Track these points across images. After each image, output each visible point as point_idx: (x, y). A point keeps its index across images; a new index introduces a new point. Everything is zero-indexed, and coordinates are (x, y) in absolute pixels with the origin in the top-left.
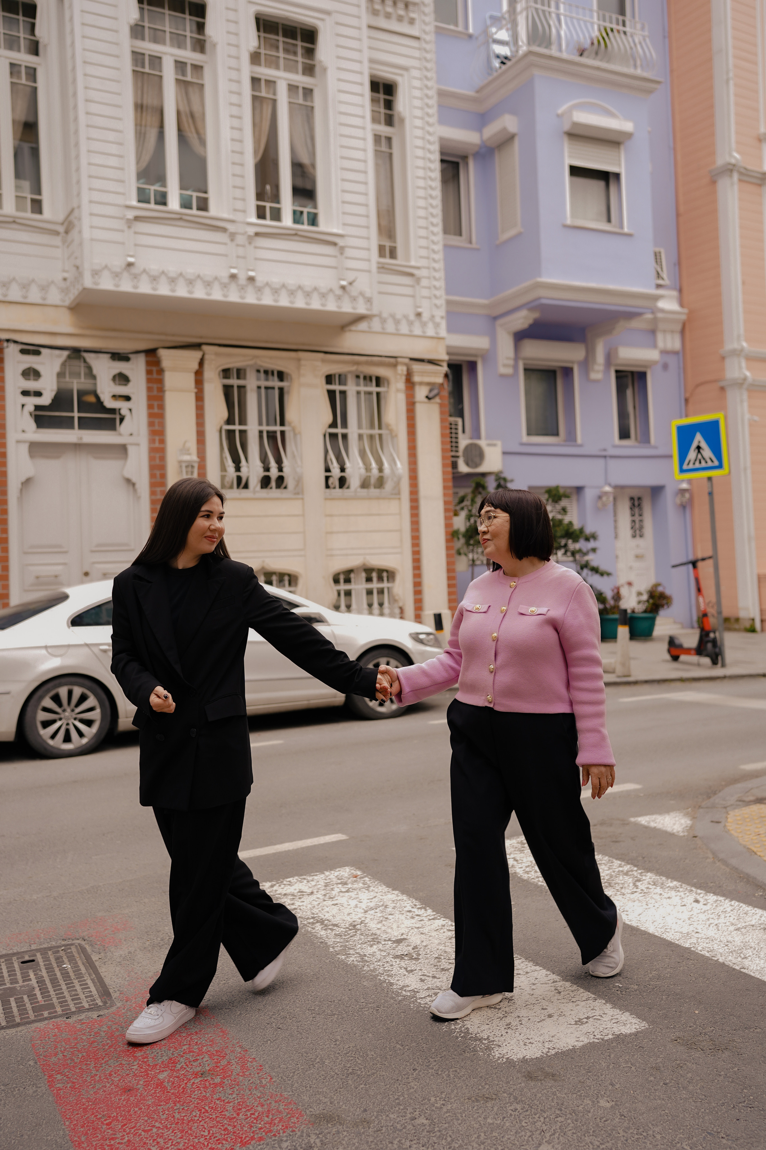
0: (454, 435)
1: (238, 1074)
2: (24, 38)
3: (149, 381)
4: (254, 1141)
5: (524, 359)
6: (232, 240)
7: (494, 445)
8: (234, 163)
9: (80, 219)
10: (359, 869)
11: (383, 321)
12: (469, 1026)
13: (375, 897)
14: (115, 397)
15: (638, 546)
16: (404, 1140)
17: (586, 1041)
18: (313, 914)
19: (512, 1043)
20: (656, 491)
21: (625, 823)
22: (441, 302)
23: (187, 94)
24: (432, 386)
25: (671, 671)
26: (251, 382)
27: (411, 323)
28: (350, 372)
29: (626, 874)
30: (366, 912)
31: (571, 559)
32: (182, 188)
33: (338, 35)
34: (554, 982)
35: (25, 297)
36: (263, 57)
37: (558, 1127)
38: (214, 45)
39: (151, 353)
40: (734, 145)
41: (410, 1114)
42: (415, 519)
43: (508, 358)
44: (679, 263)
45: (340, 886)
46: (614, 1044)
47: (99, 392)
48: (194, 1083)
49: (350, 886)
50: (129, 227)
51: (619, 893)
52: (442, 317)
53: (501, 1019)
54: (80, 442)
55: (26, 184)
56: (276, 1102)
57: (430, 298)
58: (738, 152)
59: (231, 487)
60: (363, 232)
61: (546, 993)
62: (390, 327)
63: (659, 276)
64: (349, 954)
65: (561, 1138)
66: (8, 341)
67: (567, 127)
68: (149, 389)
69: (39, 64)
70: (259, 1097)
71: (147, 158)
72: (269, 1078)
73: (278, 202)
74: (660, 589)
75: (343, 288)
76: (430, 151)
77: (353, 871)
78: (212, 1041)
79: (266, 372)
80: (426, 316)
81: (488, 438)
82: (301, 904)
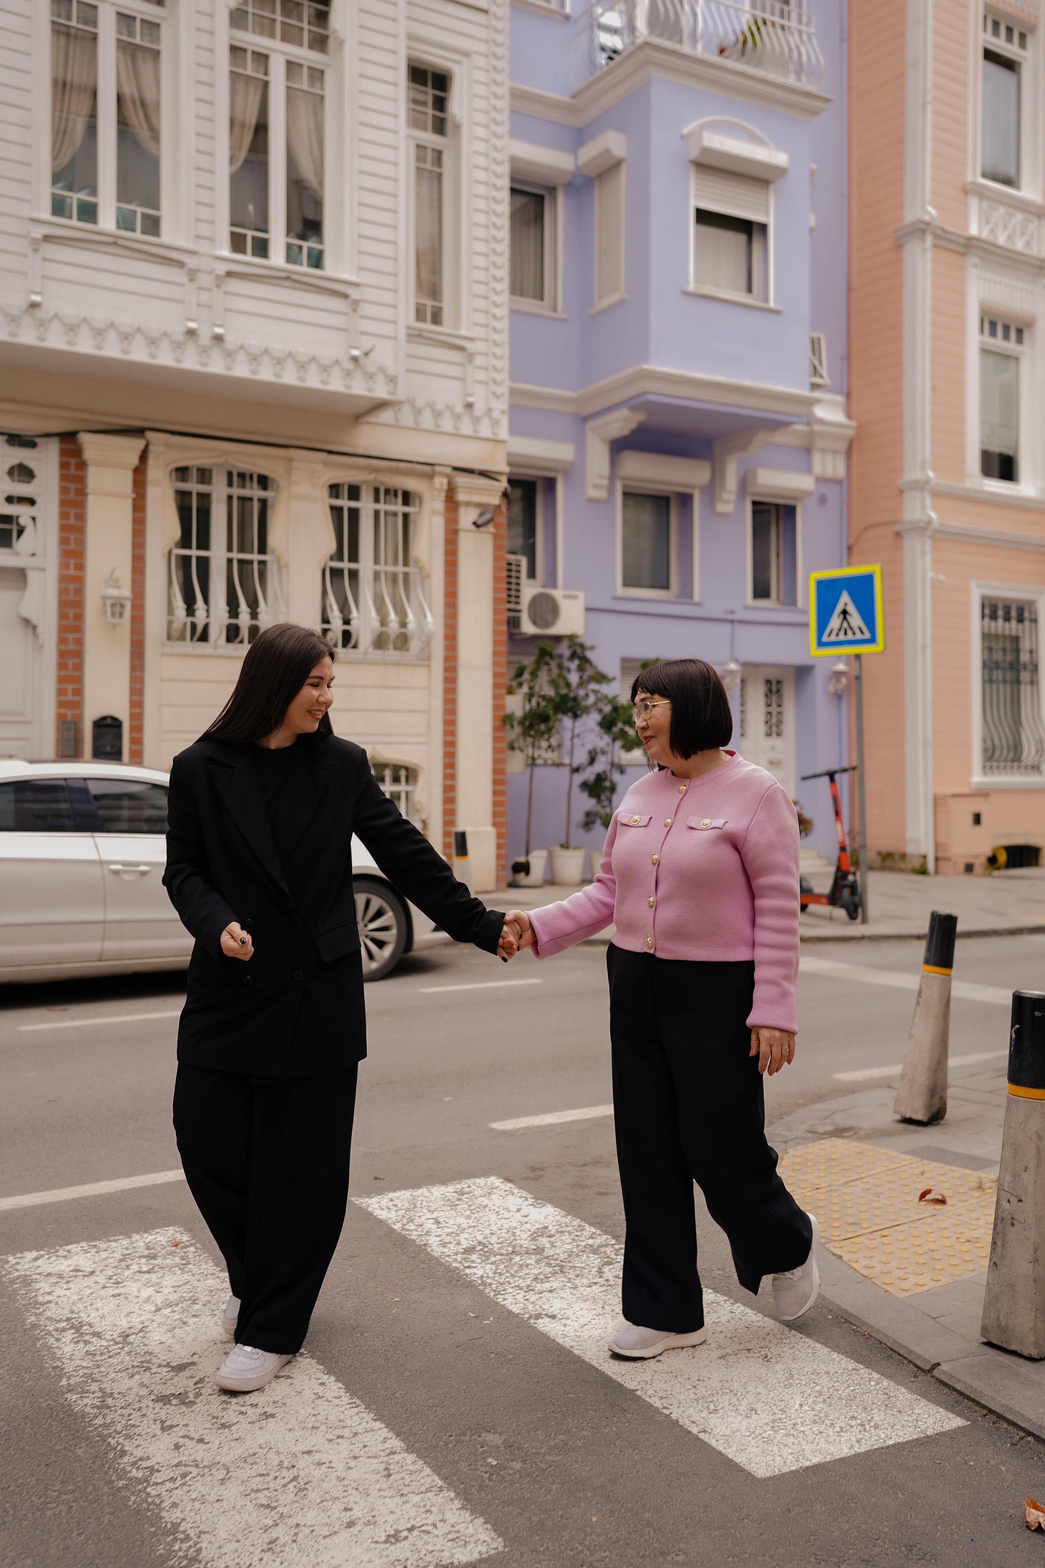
0: (514, 580)
3: (63, 478)
5: (624, 478)
6: (192, 280)
7: (575, 597)
8: (199, 169)
11: (417, 412)
13: (186, 1283)
14: (9, 500)
15: (773, 748)
18: (73, 1312)
20: (802, 672)
22: (503, 390)
23: (133, 63)
24: (483, 508)
26: (219, 490)
27: (457, 418)
28: (365, 482)
29: (595, 1250)
30: (158, 1310)
32: (121, 199)
34: (389, 1454)
36: (250, 18)
39: (68, 438)
40: (928, 196)
42: (449, 696)
43: (600, 476)
44: (848, 357)
45: (143, 1261)
49: (158, 1261)
50: (35, 250)
51: (568, 1285)
52: (503, 412)
57: (486, 383)
58: (934, 206)
59: (181, 639)
60: (388, 282)
61: (366, 1476)
62: (427, 421)
63: (816, 372)
64: (87, 1392)
67: (694, 154)
68: (63, 490)
71: (68, 152)
73: (265, 230)
75: (355, 359)
76: (495, 175)
77: (178, 1235)
79: (242, 476)
80: (479, 409)
81: (567, 586)
82: (64, 1293)
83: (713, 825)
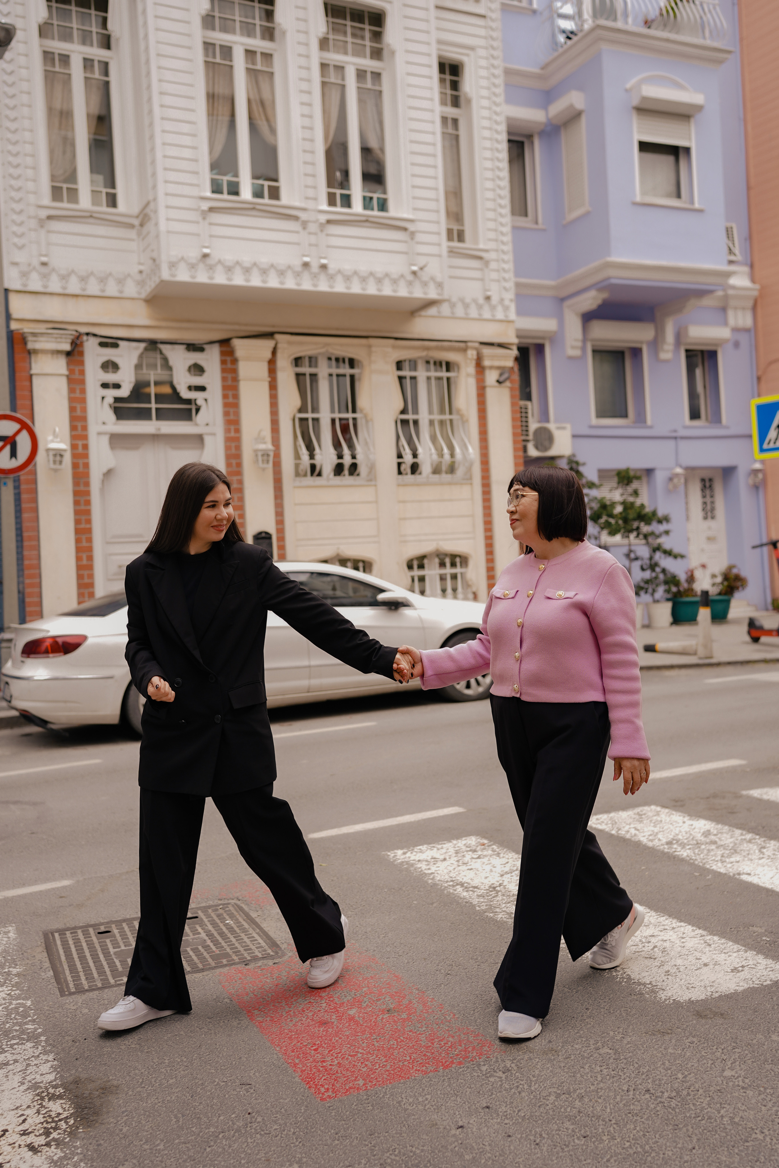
0: (524, 419)
1: (422, 1012)
2: (97, 33)
3: (223, 371)
4: (454, 1066)
5: (593, 340)
6: (304, 228)
7: (564, 428)
8: (305, 151)
9: (156, 212)
10: (485, 838)
11: (453, 306)
12: (629, 973)
13: (507, 863)
14: (190, 388)
15: (709, 528)
16: (594, 1066)
17: (746, 986)
18: (451, 877)
19: (675, 987)
20: (728, 472)
21: (738, 796)
22: (510, 285)
23: (257, 82)
24: (502, 370)
25: (752, 652)
26: (323, 370)
27: (480, 307)
28: (420, 358)
29: (750, 841)
30: (502, 876)
31: (644, 542)
32: (255, 177)
33: (406, 17)
34: (701, 936)
35: (103, 291)
36: (331, 43)
37: (737, 1057)
38: (284, 33)
39: (225, 343)
41: (593, 1044)
42: (487, 504)
43: (576, 340)
44: (750, 238)
45: (470, 853)
46: (774, 989)
47: (175, 382)
48: (383, 1018)
49: (480, 853)
50: (204, 218)
51: (746, 859)
52: (511, 300)
53: (659, 967)
54: (158, 433)
55: (100, 178)
56: (464, 1034)
57: (498, 281)
59: (305, 475)
60: (433, 217)
61: (696, 945)
62: (460, 311)
63: (730, 252)
64: (496, 912)
65: (742, 1066)
66: (87, 334)
67: (635, 102)
68: (224, 379)
69: (111, 58)
70: (447, 1030)
71: (218, 148)
72: (452, 1015)
73: (348, 188)
74: (735, 571)
75: (414, 273)
76: (497, 132)
77: (480, 840)
78: (388, 984)
79: (337, 360)
80: (495, 300)
81: (556, 421)
82: (437, 869)
83: (566, 596)
